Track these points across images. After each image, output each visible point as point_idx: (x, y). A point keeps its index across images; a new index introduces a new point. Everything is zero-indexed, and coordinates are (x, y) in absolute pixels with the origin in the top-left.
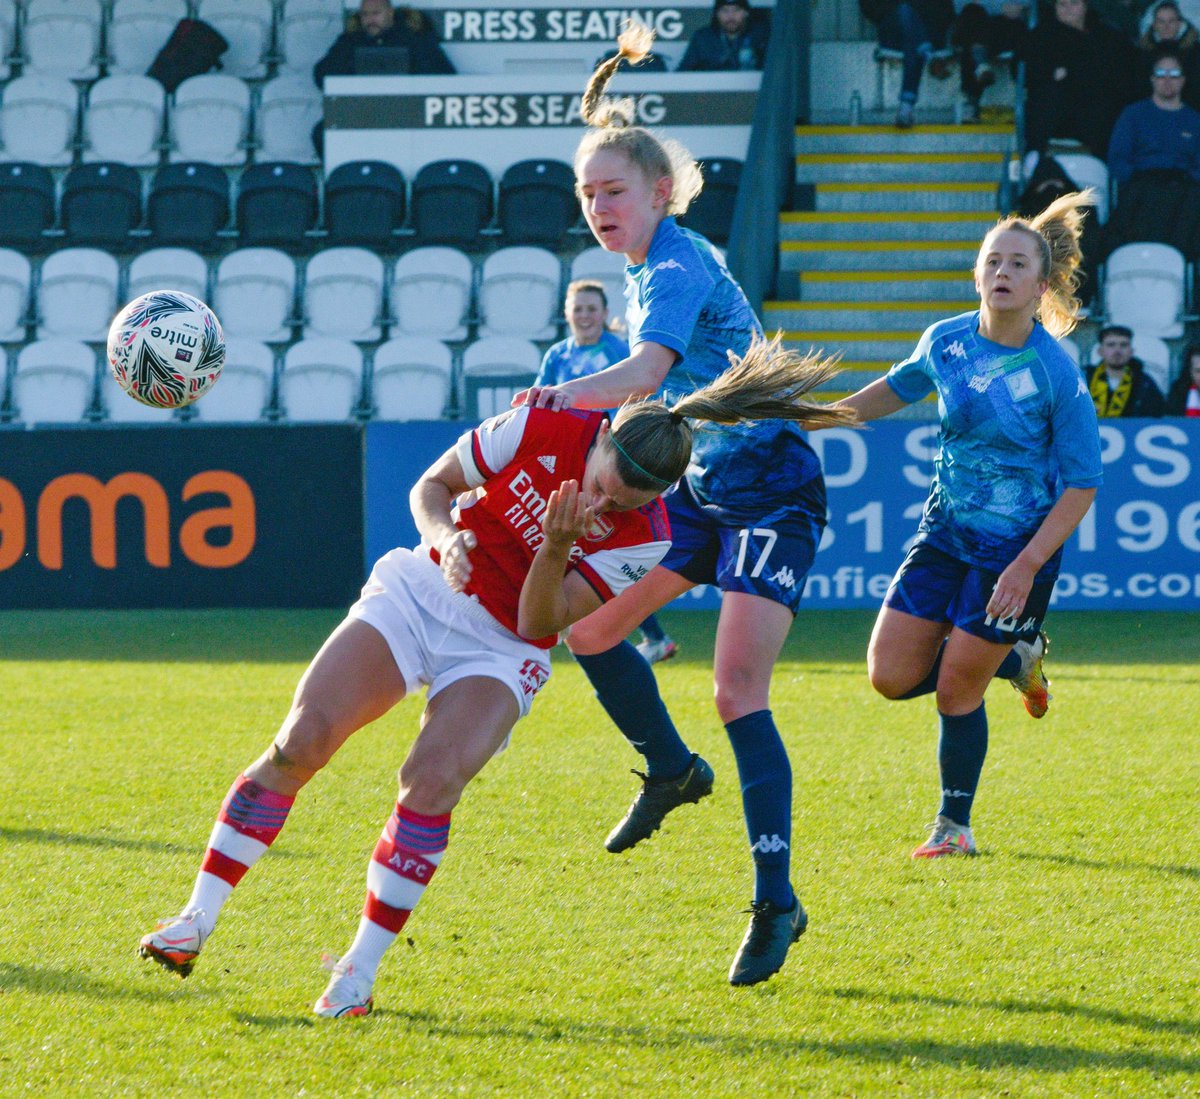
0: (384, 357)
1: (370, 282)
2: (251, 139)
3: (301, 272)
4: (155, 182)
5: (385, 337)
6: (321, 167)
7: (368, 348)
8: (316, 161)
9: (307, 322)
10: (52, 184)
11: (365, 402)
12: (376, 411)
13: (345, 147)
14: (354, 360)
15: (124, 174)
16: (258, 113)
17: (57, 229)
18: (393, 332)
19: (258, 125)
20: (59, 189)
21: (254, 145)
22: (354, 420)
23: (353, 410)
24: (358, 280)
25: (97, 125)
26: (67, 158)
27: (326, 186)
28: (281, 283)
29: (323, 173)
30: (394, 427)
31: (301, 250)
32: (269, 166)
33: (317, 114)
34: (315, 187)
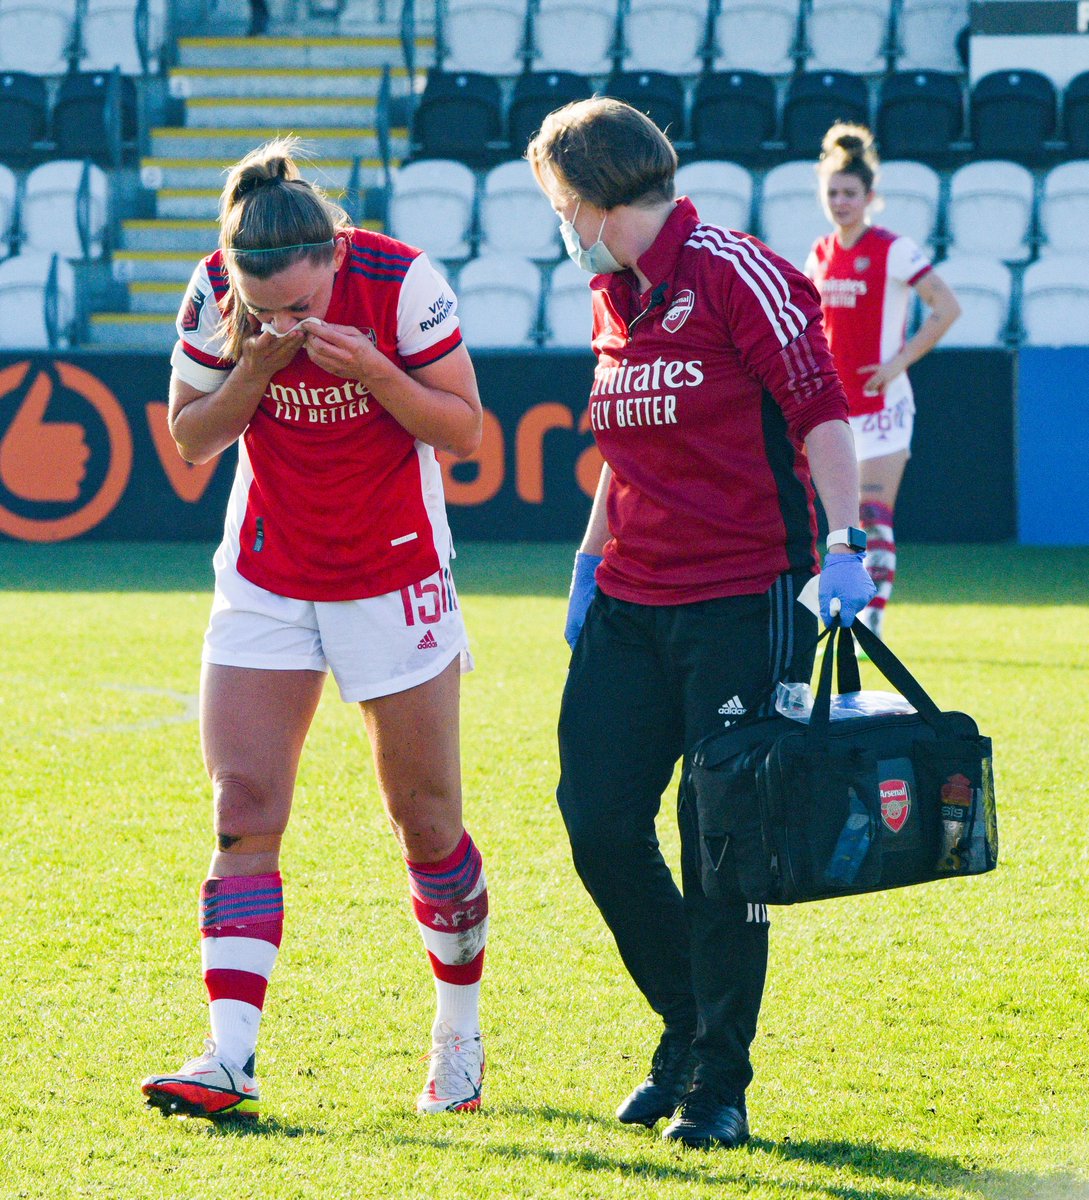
0: (1033, 277)
1: (1018, 198)
2: (891, 47)
3: (945, 187)
4: (791, 92)
5: (1034, 256)
6: (966, 75)
7: (1017, 268)
8: (961, 69)
9: (952, 240)
10: (681, 93)
11: (1013, 326)
12: (1024, 335)
13: (993, 55)
14: (1002, 281)
15: (757, 84)
16: (900, 20)
17: (687, 140)
18: (1043, 251)
19: (899, 31)
20: (689, 99)
21: (895, 52)
22: (1002, 345)
23: (1001, 336)
24: (1006, 196)
25: (728, 31)
26: (696, 66)
27: (973, 96)
28: (924, 199)
29: (967, 83)
30: (1047, 354)
31: (945, 163)
32: (910, 76)
33: (962, 20)
34: (960, 98)
